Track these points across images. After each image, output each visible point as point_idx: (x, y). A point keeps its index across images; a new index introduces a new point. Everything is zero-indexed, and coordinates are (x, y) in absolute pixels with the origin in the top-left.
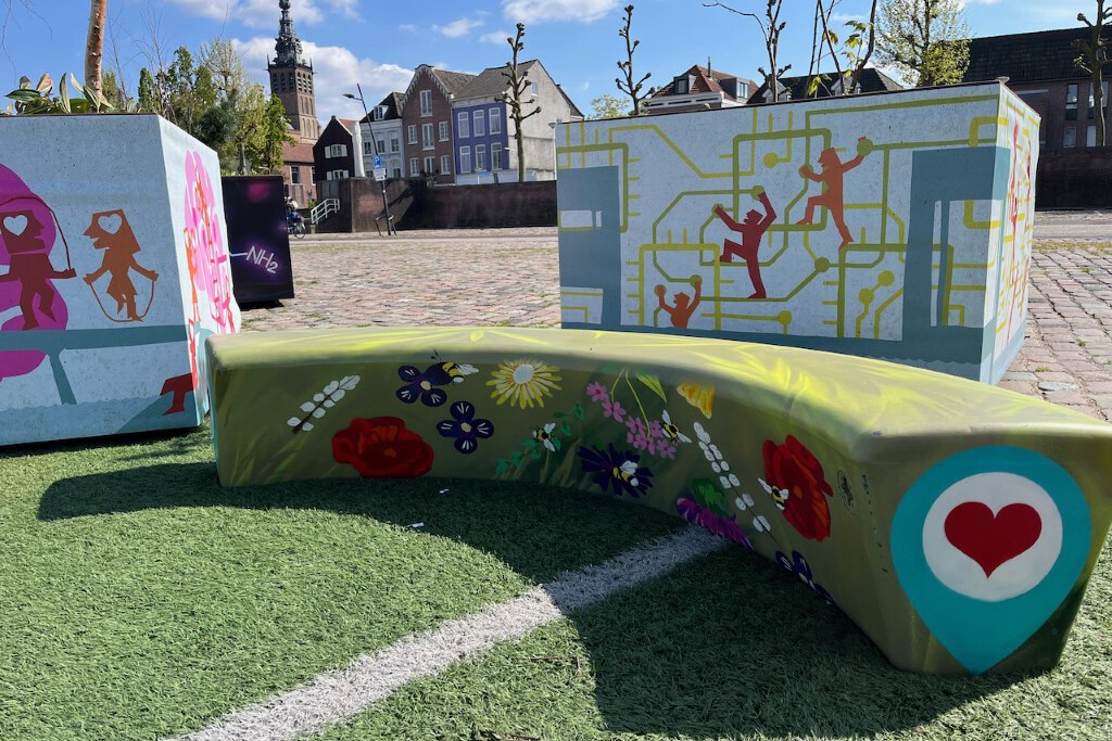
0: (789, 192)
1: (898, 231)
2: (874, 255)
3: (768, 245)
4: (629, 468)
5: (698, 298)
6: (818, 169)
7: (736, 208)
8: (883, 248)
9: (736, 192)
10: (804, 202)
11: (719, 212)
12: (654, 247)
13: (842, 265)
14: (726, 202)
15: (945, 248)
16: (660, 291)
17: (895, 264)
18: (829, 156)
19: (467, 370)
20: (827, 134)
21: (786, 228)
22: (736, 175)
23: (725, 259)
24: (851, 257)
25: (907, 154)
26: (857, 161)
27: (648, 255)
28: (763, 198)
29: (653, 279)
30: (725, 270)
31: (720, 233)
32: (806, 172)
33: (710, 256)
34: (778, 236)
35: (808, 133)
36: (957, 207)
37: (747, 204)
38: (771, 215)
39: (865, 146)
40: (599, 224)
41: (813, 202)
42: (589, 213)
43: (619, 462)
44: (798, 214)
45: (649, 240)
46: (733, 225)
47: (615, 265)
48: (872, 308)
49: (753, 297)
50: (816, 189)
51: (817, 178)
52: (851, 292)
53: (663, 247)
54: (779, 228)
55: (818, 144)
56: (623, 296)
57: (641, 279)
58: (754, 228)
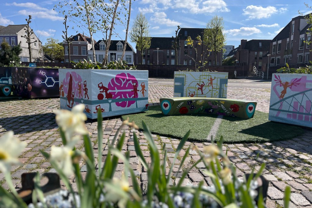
0: (206, 82)
1: (218, 87)
2: (216, 89)
3: (204, 88)
4: (211, 110)
5: (194, 94)
6: (210, 80)
7: (200, 84)
8: (217, 89)
9: (200, 82)
10: (208, 83)
11: (198, 84)
12: (189, 88)
13: (212, 91)
14: (199, 83)
15: (223, 89)
16: (189, 93)
17: (218, 90)
18: (211, 78)
19: (194, 101)
20: (211, 76)
21: (206, 86)
22: (200, 80)
23: (198, 90)
24: (213, 90)
25: (219, 79)
26: (214, 79)
27: (188, 89)
28: (203, 83)
29: (188, 92)
30: (198, 91)
31: (198, 86)
32: (208, 80)
33: (196, 89)
34: (205, 87)
35: (209, 76)
36: (224, 85)
37: (201, 83)
38: (204, 85)
39: (215, 78)
40: (181, 85)
41: (209, 83)
42: (179, 83)
43: (210, 110)
44: (207, 85)
45: (188, 87)
46: (199, 86)
47: (183, 90)
48: (215, 95)
49: (202, 94)
50: (210, 82)
51: (210, 81)
52: (213, 93)
53: (190, 88)
54: (205, 86)
55: (210, 77)
56: (184, 94)
57: (187, 92)
58: (202, 86)
